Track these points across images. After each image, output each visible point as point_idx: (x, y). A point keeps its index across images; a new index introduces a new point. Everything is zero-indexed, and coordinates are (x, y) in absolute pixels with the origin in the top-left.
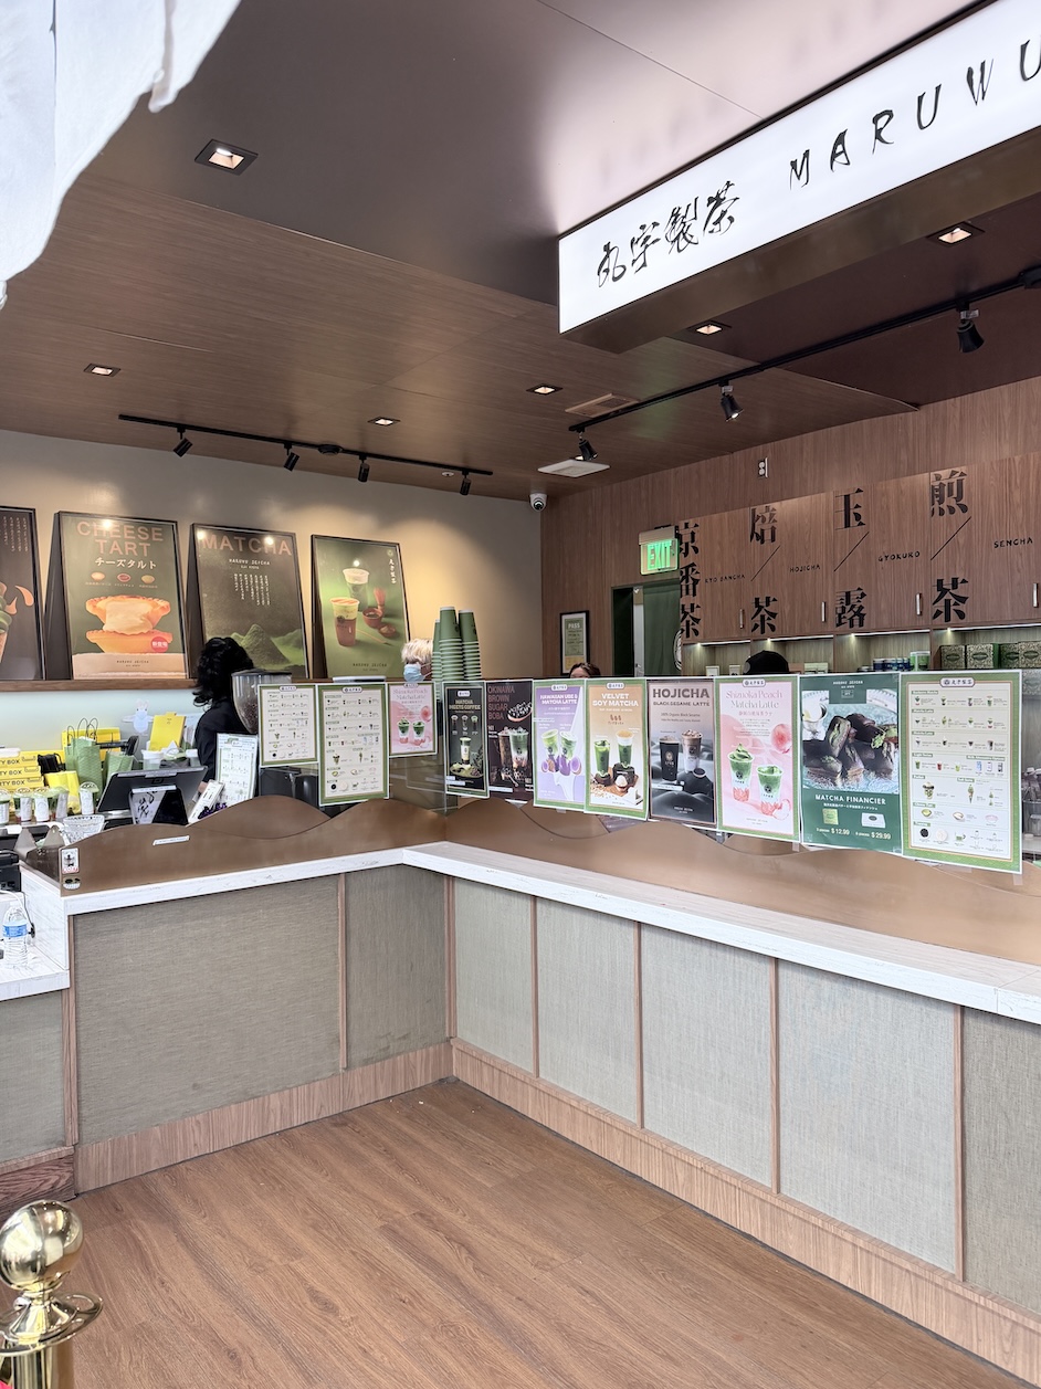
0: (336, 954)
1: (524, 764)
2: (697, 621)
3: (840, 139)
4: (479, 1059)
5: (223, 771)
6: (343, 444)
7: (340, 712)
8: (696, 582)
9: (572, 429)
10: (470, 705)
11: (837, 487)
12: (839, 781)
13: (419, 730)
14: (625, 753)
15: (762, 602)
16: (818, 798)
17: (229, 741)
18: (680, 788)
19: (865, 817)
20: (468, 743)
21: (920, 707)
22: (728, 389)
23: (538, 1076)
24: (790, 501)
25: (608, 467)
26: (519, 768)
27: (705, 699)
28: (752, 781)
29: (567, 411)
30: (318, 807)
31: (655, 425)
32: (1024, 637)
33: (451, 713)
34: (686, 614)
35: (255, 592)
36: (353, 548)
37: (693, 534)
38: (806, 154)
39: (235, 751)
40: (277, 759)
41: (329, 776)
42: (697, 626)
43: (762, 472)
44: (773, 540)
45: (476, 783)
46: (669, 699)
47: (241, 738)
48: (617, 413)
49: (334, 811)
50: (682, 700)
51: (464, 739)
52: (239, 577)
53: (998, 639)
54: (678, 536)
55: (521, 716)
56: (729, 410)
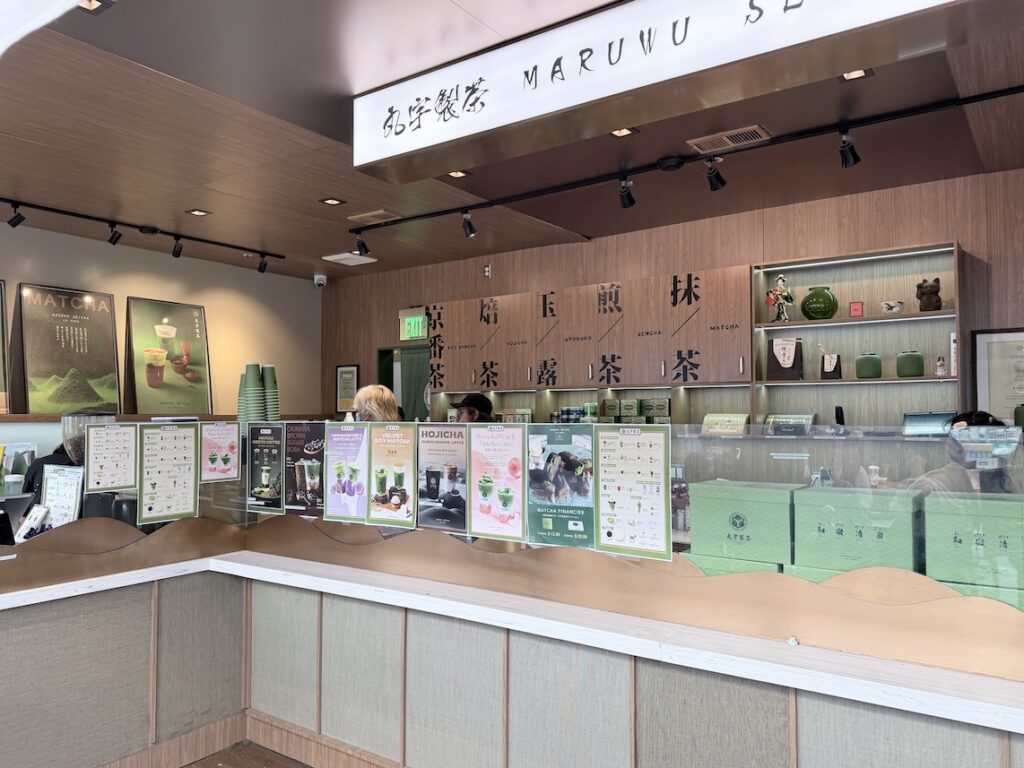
0: (148, 649)
1: (316, 487)
2: (442, 376)
3: (558, 62)
4: (270, 724)
5: (48, 497)
6: (159, 226)
7: (158, 447)
8: (441, 348)
9: (351, 231)
10: (271, 441)
11: (537, 287)
12: (553, 498)
13: (226, 461)
14: (400, 479)
15: (488, 365)
16: (539, 510)
17: (56, 471)
18: (440, 505)
19: (571, 523)
20: (268, 471)
21: (608, 447)
22: (468, 216)
23: (320, 733)
24: (507, 297)
25: (375, 260)
26: (312, 491)
27: (460, 439)
28: (494, 499)
29: (349, 218)
30: (135, 525)
31: (412, 235)
32: (656, 395)
33: (254, 446)
34: (434, 371)
35: (75, 341)
36: (164, 308)
37: (439, 314)
38: (535, 68)
39: (62, 480)
40: (101, 486)
41: (146, 500)
42: (441, 380)
43: (487, 274)
44: (496, 321)
45: (274, 503)
46: (434, 439)
47: (68, 469)
48: (386, 224)
49: (150, 529)
50: (444, 439)
51: (265, 468)
52: (60, 329)
53: (640, 396)
54: (428, 314)
55: (315, 450)
56: (468, 231)
